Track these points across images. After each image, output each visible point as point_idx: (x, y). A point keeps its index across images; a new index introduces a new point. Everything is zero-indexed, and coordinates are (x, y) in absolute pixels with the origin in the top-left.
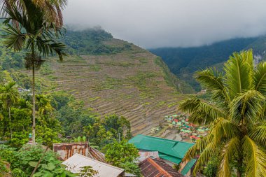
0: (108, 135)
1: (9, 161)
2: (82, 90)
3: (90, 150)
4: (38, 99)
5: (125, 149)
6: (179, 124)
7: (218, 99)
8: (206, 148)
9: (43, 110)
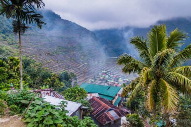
0: (62, 85)
1: (5, 100)
2: (40, 55)
3: (54, 94)
4: (12, 60)
5: (79, 91)
6: (107, 76)
7: (143, 56)
8: (136, 88)
9: (16, 68)
